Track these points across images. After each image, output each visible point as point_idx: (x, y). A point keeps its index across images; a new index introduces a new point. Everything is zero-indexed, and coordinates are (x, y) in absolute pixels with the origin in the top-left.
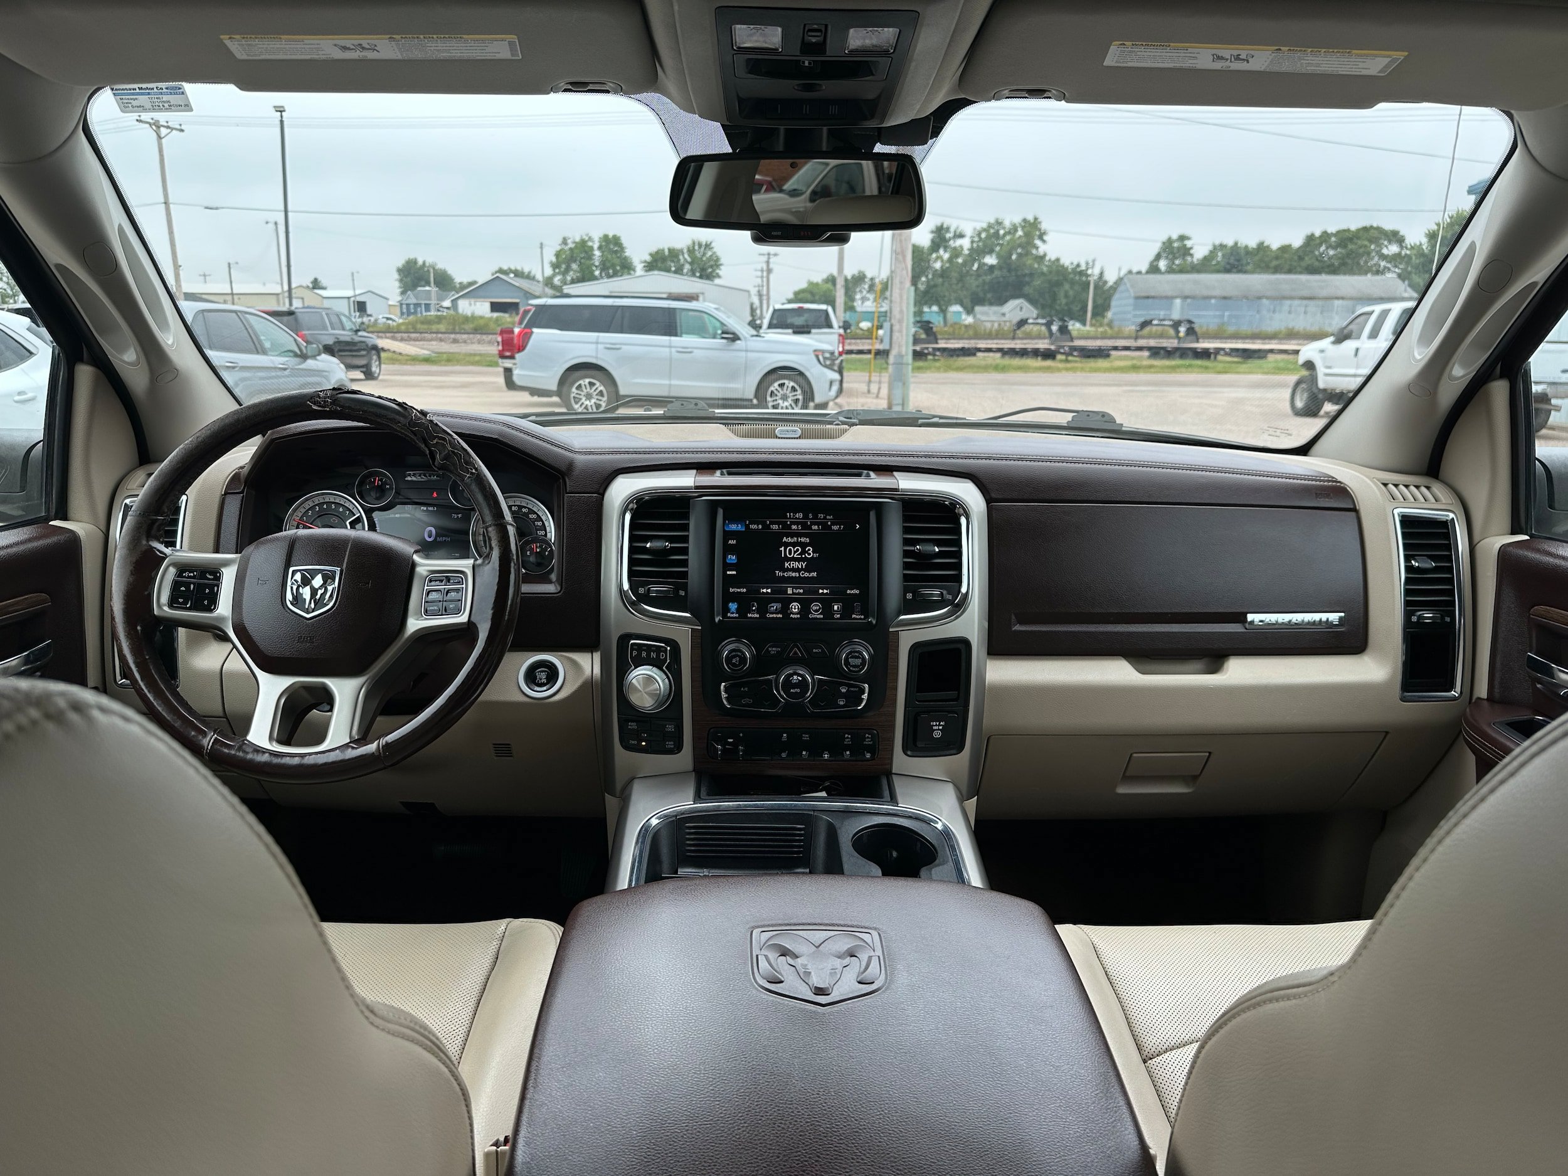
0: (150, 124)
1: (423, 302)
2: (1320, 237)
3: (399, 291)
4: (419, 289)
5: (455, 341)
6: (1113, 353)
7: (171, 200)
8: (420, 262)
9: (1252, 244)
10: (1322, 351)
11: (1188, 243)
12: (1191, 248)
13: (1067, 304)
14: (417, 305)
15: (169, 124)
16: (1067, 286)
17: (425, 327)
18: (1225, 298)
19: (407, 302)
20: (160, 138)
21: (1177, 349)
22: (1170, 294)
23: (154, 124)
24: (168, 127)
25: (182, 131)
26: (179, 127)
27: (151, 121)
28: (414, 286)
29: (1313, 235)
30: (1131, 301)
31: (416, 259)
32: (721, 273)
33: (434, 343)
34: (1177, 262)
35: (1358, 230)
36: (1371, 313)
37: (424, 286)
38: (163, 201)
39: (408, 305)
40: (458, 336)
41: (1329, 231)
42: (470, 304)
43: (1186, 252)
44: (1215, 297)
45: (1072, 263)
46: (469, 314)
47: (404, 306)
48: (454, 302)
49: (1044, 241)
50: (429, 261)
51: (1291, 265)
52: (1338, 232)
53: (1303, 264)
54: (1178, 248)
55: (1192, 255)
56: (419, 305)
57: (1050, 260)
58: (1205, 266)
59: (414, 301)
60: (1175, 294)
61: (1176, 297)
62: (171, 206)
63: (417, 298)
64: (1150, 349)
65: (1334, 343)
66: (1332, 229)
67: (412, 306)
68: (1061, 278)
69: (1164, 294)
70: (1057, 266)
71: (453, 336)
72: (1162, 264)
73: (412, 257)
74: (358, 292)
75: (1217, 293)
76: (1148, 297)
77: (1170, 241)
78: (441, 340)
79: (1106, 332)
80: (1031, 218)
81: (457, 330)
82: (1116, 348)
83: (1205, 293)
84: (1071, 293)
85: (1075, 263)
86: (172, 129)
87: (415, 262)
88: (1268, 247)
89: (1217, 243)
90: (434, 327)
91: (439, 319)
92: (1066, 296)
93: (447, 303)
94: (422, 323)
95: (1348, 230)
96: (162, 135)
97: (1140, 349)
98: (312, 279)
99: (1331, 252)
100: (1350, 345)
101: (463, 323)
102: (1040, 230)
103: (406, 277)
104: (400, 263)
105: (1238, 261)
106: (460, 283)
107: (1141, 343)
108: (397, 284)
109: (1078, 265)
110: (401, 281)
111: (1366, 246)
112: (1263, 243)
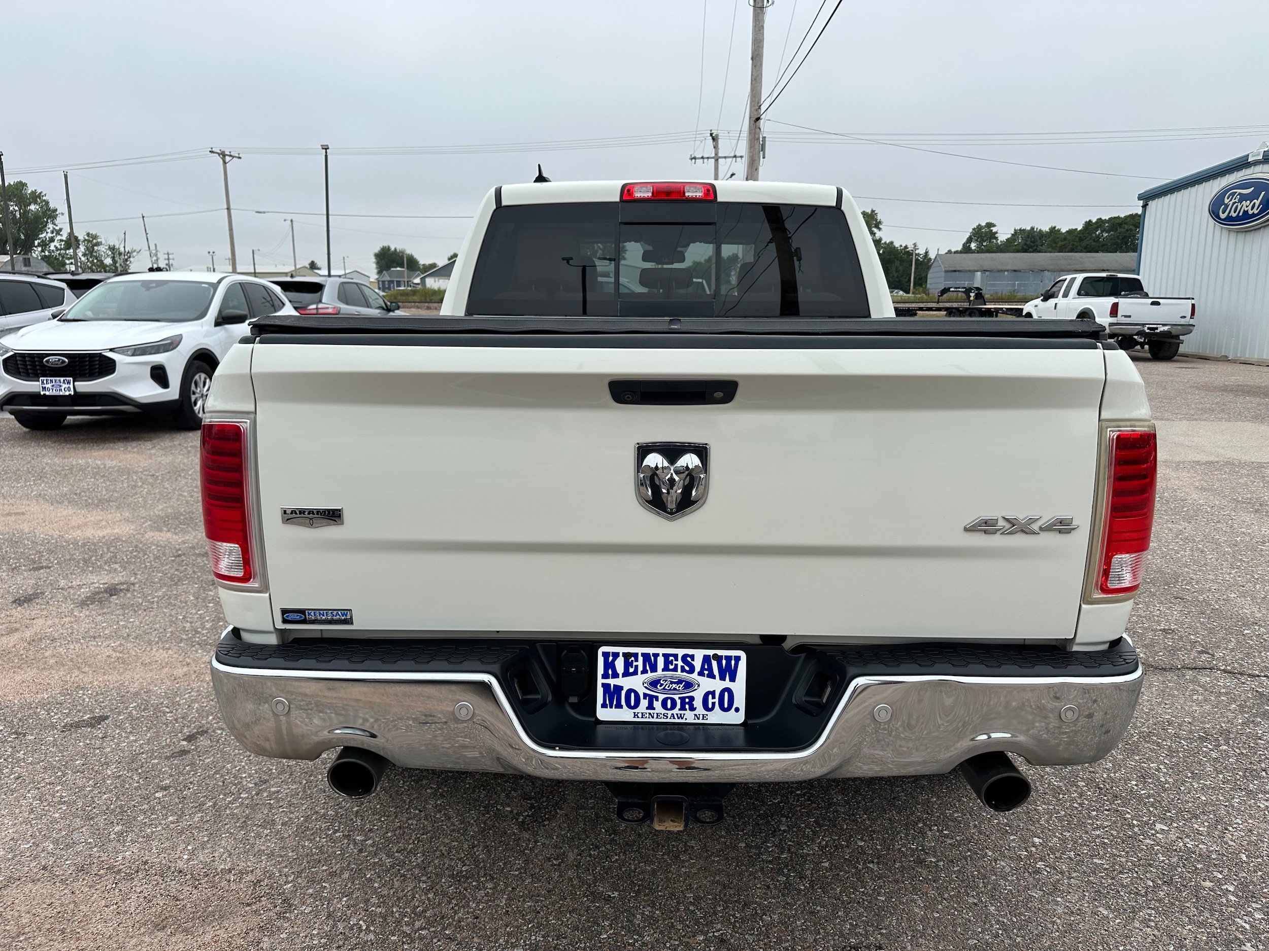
0: (219, 154)
1: (395, 279)
2: (1096, 222)
3: (376, 271)
4: (392, 269)
5: (429, 308)
6: (918, 312)
7: (232, 207)
8: (393, 249)
9: (1046, 228)
10: (1036, 306)
11: (994, 229)
12: (996, 233)
13: (897, 277)
14: (391, 282)
15: (232, 154)
16: (897, 263)
17: (404, 298)
18: (1015, 271)
19: (383, 279)
20: (225, 163)
21: (967, 309)
22: (972, 268)
23: (221, 154)
24: (230, 156)
25: (240, 158)
26: (237, 155)
27: (219, 152)
28: (388, 268)
29: (1090, 221)
30: (943, 274)
31: (389, 247)
32: (626, 256)
33: (413, 309)
34: (985, 244)
35: (1126, 217)
36: (1065, 280)
37: (396, 267)
38: (226, 207)
39: (383, 282)
40: (431, 305)
41: (1103, 218)
42: (435, 281)
43: (993, 236)
44: (1008, 271)
45: (901, 246)
46: (436, 288)
47: (380, 283)
48: (423, 279)
49: (880, 229)
50: (399, 247)
51: (1073, 245)
52: (1111, 219)
53: (1084, 244)
54: (986, 233)
55: (996, 238)
56: (392, 282)
57: (885, 243)
58: (1009, 246)
59: (389, 279)
60: (976, 269)
61: (977, 271)
62: (232, 211)
63: (390, 276)
64: (946, 309)
65: (1042, 300)
66: (1105, 217)
67: (386, 283)
68: (892, 257)
69: (967, 269)
70: (891, 248)
71: (427, 304)
72: (973, 246)
73: (386, 244)
74: (347, 272)
75: (1010, 267)
76: (955, 271)
77: (979, 227)
78: (418, 307)
79: (922, 297)
80: (869, 211)
81: (428, 300)
82: (921, 309)
83: (1000, 267)
84: (901, 268)
85: (904, 245)
86: (233, 157)
87: (389, 248)
88: (1059, 230)
89: (1018, 228)
90: (411, 298)
91: (414, 292)
92: (897, 271)
93: (417, 281)
94: (402, 295)
95: (1118, 217)
96: (227, 161)
97: (939, 309)
98: (310, 261)
99: (1105, 235)
100: (1052, 302)
101: (433, 295)
102: (876, 220)
103: (381, 259)
104: (377, 250)
105: (1034, 242)
106: (424, 265)
107: (941, 305)
108: (374, 266)
109: (906, 247)
110: (378, 263)
111: (1131, 230)
112: (1055, 227)
